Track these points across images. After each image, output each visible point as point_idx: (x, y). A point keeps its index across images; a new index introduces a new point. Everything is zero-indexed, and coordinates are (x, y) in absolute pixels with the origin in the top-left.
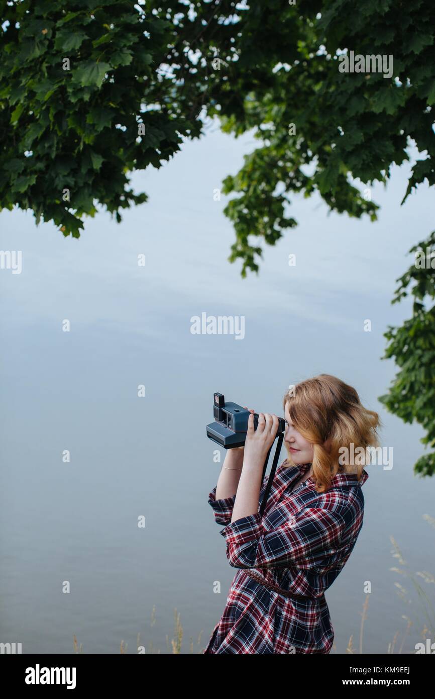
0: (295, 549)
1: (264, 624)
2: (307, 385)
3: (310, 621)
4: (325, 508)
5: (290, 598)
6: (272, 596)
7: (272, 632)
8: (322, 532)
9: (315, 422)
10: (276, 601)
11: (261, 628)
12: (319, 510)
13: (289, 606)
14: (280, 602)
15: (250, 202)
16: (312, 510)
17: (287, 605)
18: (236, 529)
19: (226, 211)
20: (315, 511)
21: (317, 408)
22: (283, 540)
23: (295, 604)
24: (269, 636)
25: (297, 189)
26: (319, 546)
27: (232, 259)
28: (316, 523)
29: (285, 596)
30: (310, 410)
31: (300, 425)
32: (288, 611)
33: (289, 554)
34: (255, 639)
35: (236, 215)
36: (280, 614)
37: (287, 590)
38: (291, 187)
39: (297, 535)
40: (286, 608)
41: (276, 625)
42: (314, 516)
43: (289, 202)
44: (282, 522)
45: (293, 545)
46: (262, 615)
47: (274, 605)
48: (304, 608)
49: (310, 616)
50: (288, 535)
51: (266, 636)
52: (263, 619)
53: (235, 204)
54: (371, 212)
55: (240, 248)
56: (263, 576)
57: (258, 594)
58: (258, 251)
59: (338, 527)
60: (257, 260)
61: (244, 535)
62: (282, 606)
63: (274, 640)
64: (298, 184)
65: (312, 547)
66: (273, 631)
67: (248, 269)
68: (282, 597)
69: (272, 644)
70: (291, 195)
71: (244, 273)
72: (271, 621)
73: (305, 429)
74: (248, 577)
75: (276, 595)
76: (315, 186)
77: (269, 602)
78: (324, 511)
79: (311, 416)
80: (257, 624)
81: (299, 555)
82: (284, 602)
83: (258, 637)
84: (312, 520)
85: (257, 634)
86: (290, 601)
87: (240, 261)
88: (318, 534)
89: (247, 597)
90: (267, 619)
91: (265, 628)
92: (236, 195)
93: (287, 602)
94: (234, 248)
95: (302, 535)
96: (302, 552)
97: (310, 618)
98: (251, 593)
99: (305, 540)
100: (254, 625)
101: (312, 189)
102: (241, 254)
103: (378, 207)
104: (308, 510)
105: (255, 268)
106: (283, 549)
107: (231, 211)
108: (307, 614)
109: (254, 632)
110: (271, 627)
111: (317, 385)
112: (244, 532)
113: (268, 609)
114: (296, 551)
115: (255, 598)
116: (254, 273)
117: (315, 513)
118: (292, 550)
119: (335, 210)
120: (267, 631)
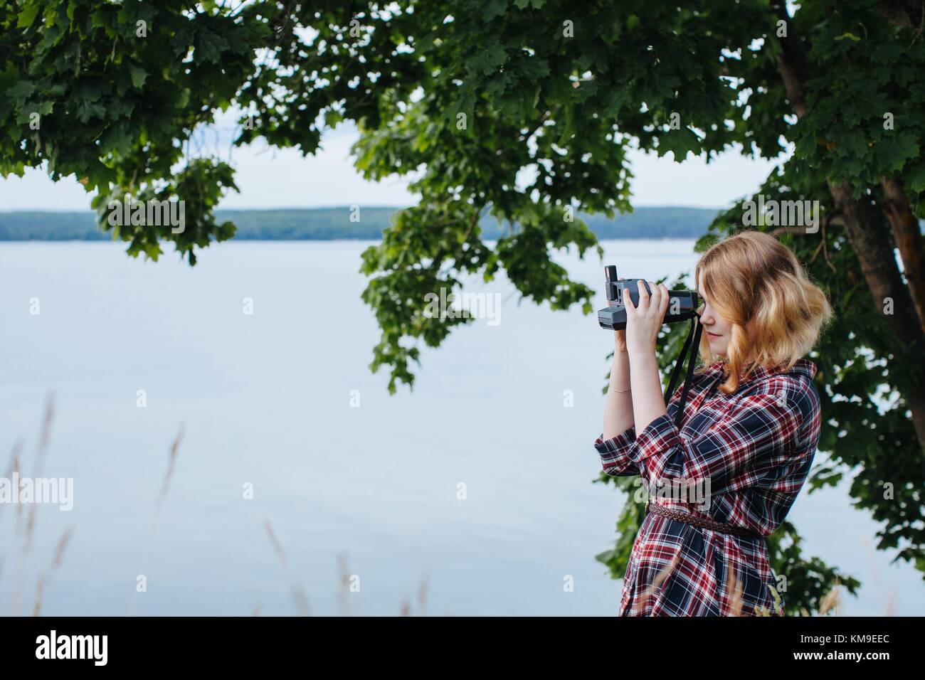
0: (735, 450)
1: (701, 578)
2: (727, 245)
3: (760, 567)
4: (771, 392)
5: (729, 534)
6: (705, 536)
7: (714, 586)
8: (772, 425)
9: (738, 293)
10: (713, 541)
11: (697, 586)
12: (762, 397)
13: (730, 545)
14: (718, 541)
15: (400, 281)
16: (752, 399)
17: (727, 544)
18: (654, 433)
19: (365, 296)
20: (758, 398)
21: (741, 274)
22: (717, 442)
23: (737, 542)
24: (711, 593)
25: (472, 268)
26: (768, 445)
27: (374, 367)
28: (760, 413)
29: (722, 533)
30: (732, 279)
31: (717, 299)
32: (730, 552)
33: (727, 458)
34: (690, 603)
35: (379, 299)
36: (721, 558)
37: (724, 522)
38: (463, 262)
39: (736, 433)
40: (727, 548)
41: (719, 575)
42: (757, 405)
43: (461, 286)
44: (711, 424)
45: (732, 446)
46: (696, 566)
47: (711, 547)
48: (750, 547)
49: (761, 560)
50: (723, 435)
51: (707, 595)
52: (698, 572)
53: (378, 283)
54: (583, 301)
55: (386, 351)
56: (688, 511)
57: (685, 538)
58: (414, 353)
59: (792, 418)
60: (412, 367)
61: (666, 438)
62: (721, 547)
63: (717, 597)
64: (475, 260)
65: (757, 448)
66: (715, 583)
67: (398, 381)
68: (720, 534)
69: (716, 603)
70: (463, 275)
71: (392, 387)
72: (710, 569)
73: (724, 305)
74: (666, 519)
75: (710, 534)
76: (500, 263)
77: (703, 544)
78: (770, 396)
79: (733, 286)
80: (690, 581)
81: (740, 459)
82: (722, 540)
83: (695, 599)
84: (755, 410)
85: (693, 595)
86: (730, 538)
87: (387, 369)
88: (766, 429)
89: (669, 548)
90: (704, 570)
91: (702, 584)
92: (380, 273)
93: (727, 540)
94: (378, 350)
95: (743, 432)
96: (744, 454)
97: (760, 564)
98: (675, 539)
99: (748, 438)
100: (685, 584)
101: (495, 268)
102: (388, 359)
103: (594, 293)
104: (746, 399)
105: (409, 378)
106: (717, 453)
107: (372, 295)
108: (756, 557)
109: (688, 593)
110: (711, 578)
111: (740, 245)
112: (666, 433)
113: (704, 556)
114: (735, 453)
115: (683, 548)
116: (407, 385)
117: (757, 400)
118: (730, 452)
119: (531, 297)
120: (705, 589)
